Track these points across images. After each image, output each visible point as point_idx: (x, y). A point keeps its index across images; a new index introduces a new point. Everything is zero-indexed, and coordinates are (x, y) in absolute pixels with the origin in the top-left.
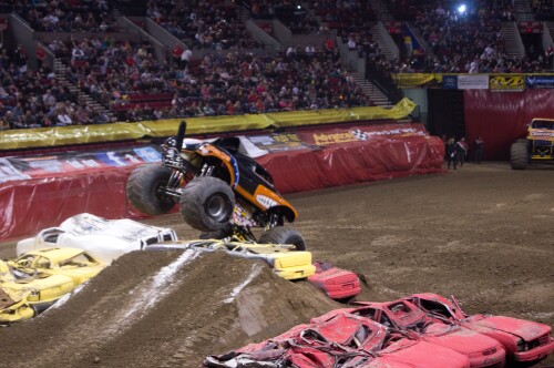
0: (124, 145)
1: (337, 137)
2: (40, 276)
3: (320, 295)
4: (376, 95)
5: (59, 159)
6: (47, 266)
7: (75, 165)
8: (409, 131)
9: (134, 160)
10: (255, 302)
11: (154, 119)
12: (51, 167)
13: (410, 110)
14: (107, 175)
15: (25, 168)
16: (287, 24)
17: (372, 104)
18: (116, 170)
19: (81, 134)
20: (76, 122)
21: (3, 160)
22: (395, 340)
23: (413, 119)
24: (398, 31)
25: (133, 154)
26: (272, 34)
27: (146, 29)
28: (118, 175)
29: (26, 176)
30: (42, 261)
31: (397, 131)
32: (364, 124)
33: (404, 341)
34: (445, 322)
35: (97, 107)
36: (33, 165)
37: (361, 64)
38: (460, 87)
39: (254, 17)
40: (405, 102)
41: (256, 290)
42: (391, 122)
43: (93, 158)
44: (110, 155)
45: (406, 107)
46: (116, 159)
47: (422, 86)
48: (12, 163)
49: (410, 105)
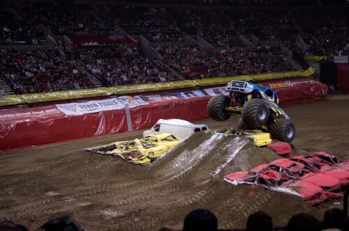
0: (188, 90)
1: (280, 85)
2: (154, 146)
3: (273, 153)
4: (298, 66)
5: (161, 96)
6: (156, 141)
7: (168, 98)
8: (312, 82)
9: (192, 96)
10: (245, 156)
11: (201, 78)
12: (158, 99)
13: (312, 72)
14: (181, 102)
15: (146, 100)
16: (257, 36)
17: (295, 70)
18: (185, 100)
19: (170, 85)
20: (168, 80)
21: (137, 97)
22: (307, 173)
23: (314, 76)
24: (307, 38)
25: (192, 93)
26: (251, 41)
27: (197, 40)
28: (185, 102)
29: (147, 103)
30: (154, 139)
31: (307, 82)
32: (292, 79)
33: (311, 173)
34: (330, 165)
35: (176, 74)
36: (150, 99)
37: (290, 53)
38: (335, 62)
39: (243, 34)
40: (310, 69)
41: (245, 151)
42: (304, 78)
43: (175, 95)
44: (182, 94)
45: (311, 71)
46: (185, 96)
47: (318, 62)
48: (142, 98)
49: (313, 70)
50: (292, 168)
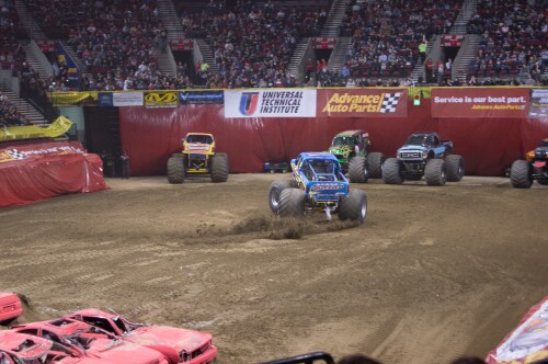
4: (32, 114)
8: (66, 149)
13: (67, 128)
24: (51, 49)
31: (54, 150)
32: (20, 143)
34: (110, 337)
37: (15, 83)
38: (116, 104)
40: (62, 120)
42: (48, 140)
47: (78, 104)
49: (67, 123)
50: (25, 349)
